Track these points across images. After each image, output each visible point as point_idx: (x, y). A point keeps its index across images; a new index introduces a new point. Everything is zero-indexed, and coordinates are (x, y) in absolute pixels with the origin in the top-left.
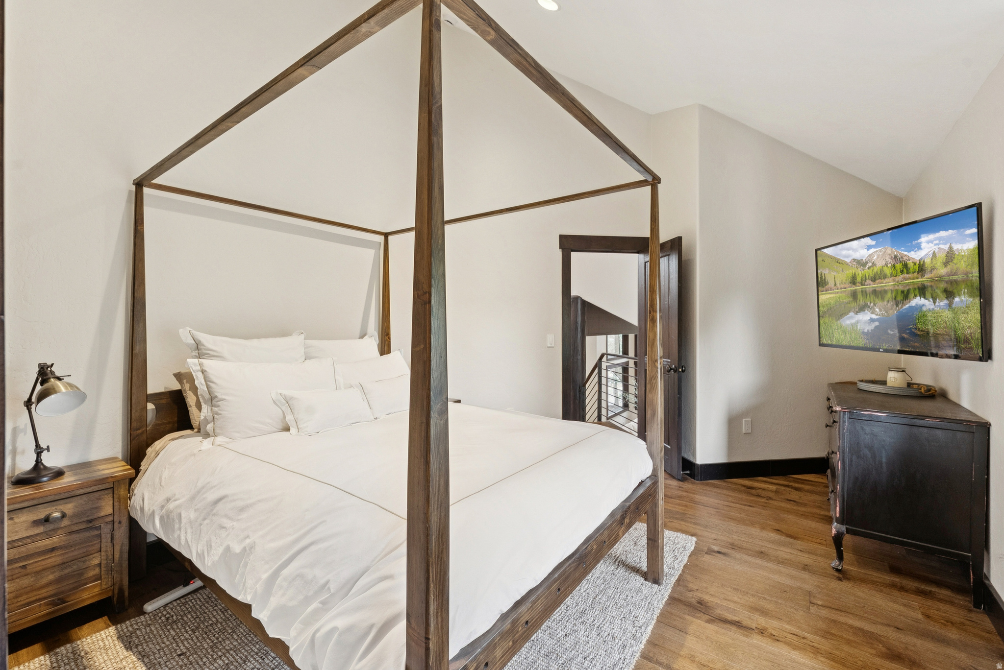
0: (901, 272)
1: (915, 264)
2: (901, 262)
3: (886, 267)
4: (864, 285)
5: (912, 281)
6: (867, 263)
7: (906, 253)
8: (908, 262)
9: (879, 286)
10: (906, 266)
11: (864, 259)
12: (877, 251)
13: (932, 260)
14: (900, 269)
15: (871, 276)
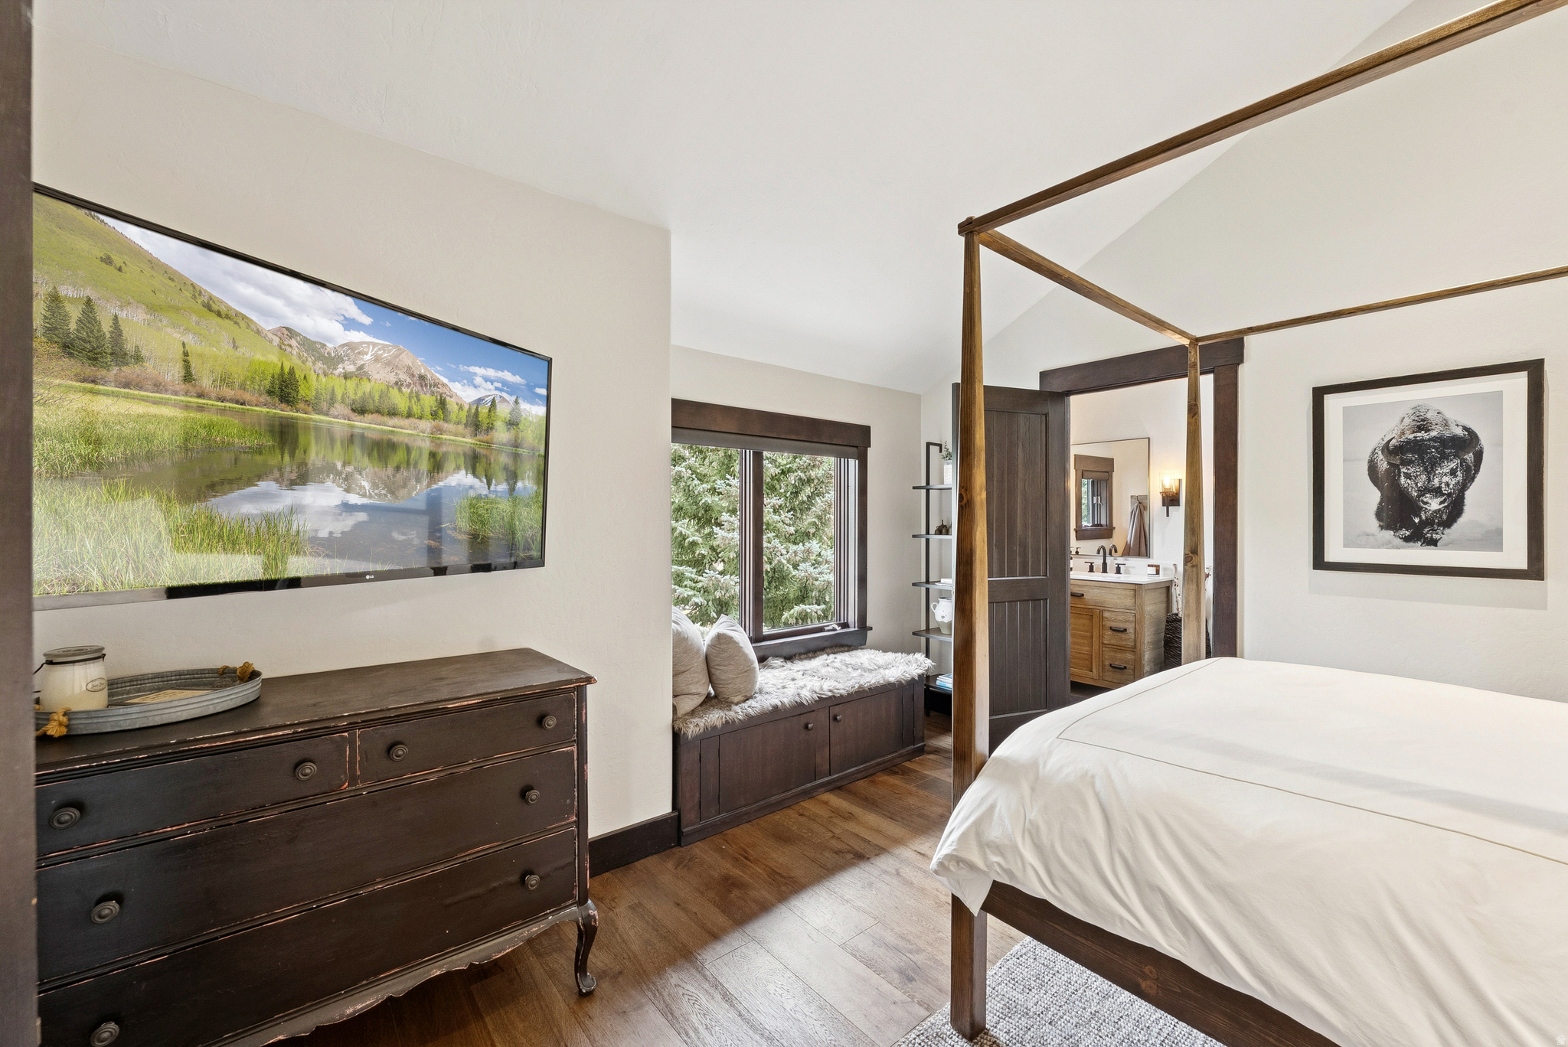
0: (431, 414)
1: (461, 408)
2: (433, 393)
3: (396, 390)
4: (327, 415)
5: (453, 438)
6: (340, 359)
7: (445, 380)
8: (448, 399)
9: (374, 429)
10: (442, 403)
11: (330, 346)
12: (374, 345)
13: (490, 411)
14: (431, 407)
15: (352, 397)
